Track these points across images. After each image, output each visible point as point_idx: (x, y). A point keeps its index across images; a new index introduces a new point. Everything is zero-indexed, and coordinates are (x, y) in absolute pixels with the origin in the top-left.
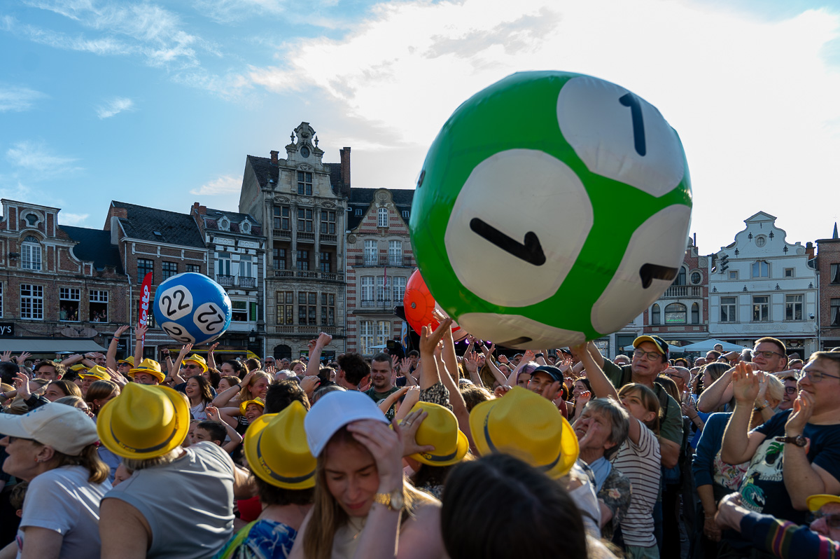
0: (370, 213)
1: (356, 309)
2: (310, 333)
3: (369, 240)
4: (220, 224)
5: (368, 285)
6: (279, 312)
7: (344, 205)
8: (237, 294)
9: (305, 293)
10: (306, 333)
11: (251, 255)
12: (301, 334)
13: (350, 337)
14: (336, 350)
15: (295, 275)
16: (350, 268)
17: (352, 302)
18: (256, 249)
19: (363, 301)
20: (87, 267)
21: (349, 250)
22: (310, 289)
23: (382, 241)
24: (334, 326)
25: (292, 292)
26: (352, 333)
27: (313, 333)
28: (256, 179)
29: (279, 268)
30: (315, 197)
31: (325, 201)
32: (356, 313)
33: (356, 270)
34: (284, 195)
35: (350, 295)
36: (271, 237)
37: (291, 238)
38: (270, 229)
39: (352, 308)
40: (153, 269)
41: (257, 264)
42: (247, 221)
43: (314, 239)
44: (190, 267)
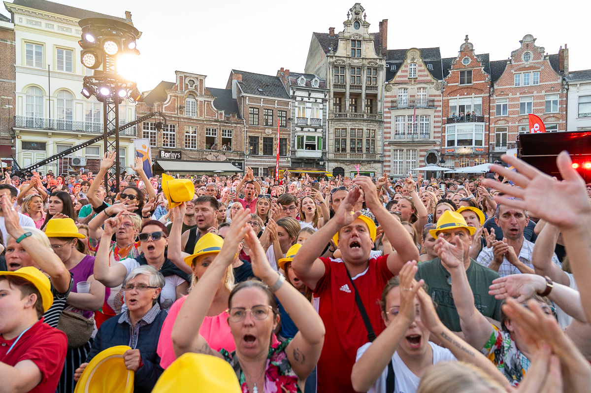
0: (403, 68)
1: (391, 140)
2: (358, 159)
3: (402, 88)
4: (299, 82)
5: (401, 123)
6: (337, 143)
7: (384, 63)
8: (309, 131)
9: (355, 129)
10: (355, 159)
11: (318, 103)
12: (351, 159)
13: (386, 161)
14: (376, 171)
15: (348, 117)
16: (387, 110)
17: (388, 135)
18: (322, 99)
19: (396, 134)
20: (221, 114)
21: (386, 97)
22: (358, 127)
23: (411, 89)
24: (374, 153)
25: (346, 129)
26: (387, 159)
27: (360, 159)
28: (320, 47)
29: (336, 112)
30: (363, 59)
31: (370, 60)
32: (390, 144)
33: (391, 111)
34: (342, 59)
35: (386, 130)
36: (332, 90)
37: (346, 89)
38: (332, 84)
39: (388, 140)
40: (258, 114)
41: (323, 109)
42: (316, 79)
43: (361, 89)
44: (280, 112)
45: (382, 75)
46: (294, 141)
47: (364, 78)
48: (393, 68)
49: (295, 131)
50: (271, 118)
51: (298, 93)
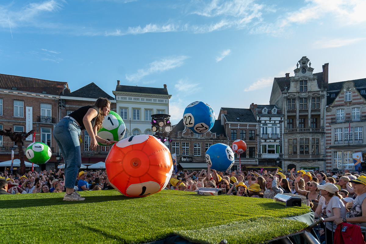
1: (331, 145)
3: (339, 109)
4: (263, 111)
5: (339, 133)
6: (290, 148)
7: (325, 93)
8: (270, 141)
9: (303, 139)
10: (303, 158)
11: (276, 123)
12: (301, 159)
13: (328, 160)
14: (320, 167)
15: (298, 131)
16: (328, 125)
17: (329, 142)
18: (279, 121)
19: (336, 141)
20: (214, 135)
21: (327, 116)
22: (306, 137)
23: (347, 109)
24: (319, 154)
25: (297, 139)
26: (329, 158)
28: (279, 88)
29: (290, 128)
30: (309, 92)
31: (314, 93)
32: (331, 147)
33: (331, 125)
34: (293, 94)
35: (328, 139)
36: (286, 114)
37: (296, 113)
38: (286, 110)
39: (329, 145)
40: (236, 133)
41: (280, 127)
42: (275, 108)
43: (308, 112)
44: (251, 131)
45: (324, 101)
46: (260, 148)
47: (310, 105)
48: (333, 96)
49: (260, 142)
50: (245, 135)
51: (262, 119)
